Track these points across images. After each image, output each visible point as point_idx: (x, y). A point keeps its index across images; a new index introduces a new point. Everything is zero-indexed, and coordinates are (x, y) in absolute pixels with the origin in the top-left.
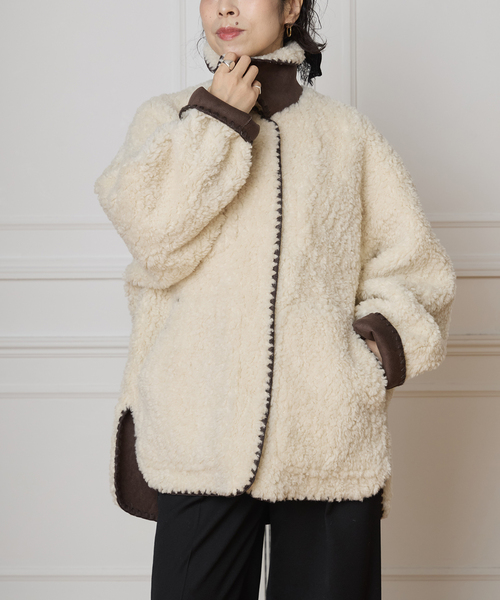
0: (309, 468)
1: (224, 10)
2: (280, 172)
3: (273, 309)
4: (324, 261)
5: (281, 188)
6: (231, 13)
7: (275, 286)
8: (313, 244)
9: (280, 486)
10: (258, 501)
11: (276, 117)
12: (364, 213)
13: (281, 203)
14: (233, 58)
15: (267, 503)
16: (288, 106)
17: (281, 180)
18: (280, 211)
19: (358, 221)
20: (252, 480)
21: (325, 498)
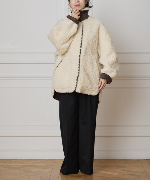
0: (86, 87)
1: (77, 1)
2: (82, 32)
3: (80, 57)
4: (90, 48)
5: (82, 34)
6: (78, 2)
7: (80, 52)
8: (88, 45)
9: (81, 90)
10: (77, 93)
11: (82, 21)
12: (98, 39)
13: (82, 37)
14: (75, 10)
15: (78, 93)
16: (85, 19)
17: (82, 33)
18: (82, 39)
19: (97, 41)
20: (76, 89)
21: (87, 94)
